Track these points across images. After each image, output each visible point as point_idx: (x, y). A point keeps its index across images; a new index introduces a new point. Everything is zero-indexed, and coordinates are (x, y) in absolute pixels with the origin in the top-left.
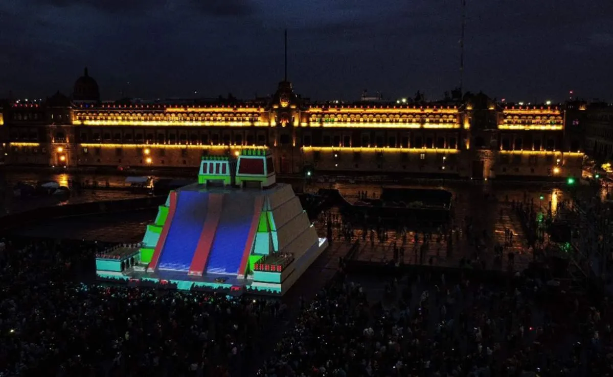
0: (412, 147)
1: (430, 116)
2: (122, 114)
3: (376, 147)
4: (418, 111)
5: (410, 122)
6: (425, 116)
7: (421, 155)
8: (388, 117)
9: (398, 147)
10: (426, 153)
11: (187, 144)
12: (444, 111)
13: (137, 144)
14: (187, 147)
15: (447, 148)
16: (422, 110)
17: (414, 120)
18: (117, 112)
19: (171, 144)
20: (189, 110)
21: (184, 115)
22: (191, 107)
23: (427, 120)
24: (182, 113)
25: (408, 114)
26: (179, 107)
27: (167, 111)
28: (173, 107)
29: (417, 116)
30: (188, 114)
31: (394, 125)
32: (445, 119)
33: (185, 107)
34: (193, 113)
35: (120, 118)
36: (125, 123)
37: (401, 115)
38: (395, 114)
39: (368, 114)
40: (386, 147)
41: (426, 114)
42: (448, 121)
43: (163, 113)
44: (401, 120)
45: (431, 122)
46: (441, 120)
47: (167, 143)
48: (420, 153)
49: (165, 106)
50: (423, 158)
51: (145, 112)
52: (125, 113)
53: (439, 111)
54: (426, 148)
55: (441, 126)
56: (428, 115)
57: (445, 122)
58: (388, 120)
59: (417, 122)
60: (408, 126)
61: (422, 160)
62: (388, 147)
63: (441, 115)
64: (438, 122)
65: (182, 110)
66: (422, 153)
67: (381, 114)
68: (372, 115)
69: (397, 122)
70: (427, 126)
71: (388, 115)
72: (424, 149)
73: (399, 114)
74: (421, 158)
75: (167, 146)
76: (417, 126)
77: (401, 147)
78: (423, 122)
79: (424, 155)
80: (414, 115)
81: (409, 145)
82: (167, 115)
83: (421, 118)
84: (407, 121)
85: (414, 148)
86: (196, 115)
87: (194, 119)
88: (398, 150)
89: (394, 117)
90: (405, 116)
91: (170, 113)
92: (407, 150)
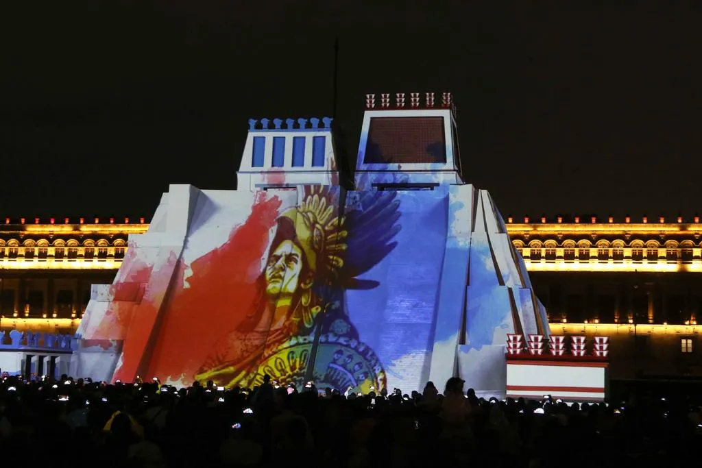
0: (658, 321)
3: (565, 320)
4: (673, 229)
5: (653, 257)
6: (690, 242)
7: (684, 341)
8: (594, 245)
9: (624, 321)
10: (695, 337)
11: (73, 315)
14: (73, 324)
16: (683, 228)
17: (662, 252)
19: (32, 316)
20: (86, 229)
21: (71, 242)
22: (89, 221)
23: (697, 252)
24: (66, 237)
25: (645, 238)
26: (59, 222)
27: (26, 233)
28: (45, 222)
29: (668, 241)
30: (81, 239)
31: (611, 266)
33: (74, 222)
34: (95, 237)
37: (628, 239)
38: (611, 238)
39: (543, 238)
40: (590, 320)
41: (691, 237)
43: (17, 237)
44: (628, 252)
47: (21, 315)
48: (679, 337)
49: (23, 221)
50: (690, 350)
54: (695, 323)
56: (697, 240)
58: (594, 252)
59: (670, 257)
60: (645, 266)
61: (687, 353)
62: (597, 321)
65: (67, 229)
66: (687, 337)
67: (577, 238)
68: (553, 242)
69: (618, 257)
70: (696, 267)
71: (594, 240)
72: (690, 328)
73: (621, 237)
74: (684, 350)
75: (20, 322)
76: (673, 267)
77: (631, 321)
78: (687, 257)
79: (690, 341)
80: (662, 239)
81: (651, 316)
82: (27, 242)
83: (679, 247)
84: (645, 255)
85: (665, 324)
86: (101, 242)
87: (96, 253)
88: (624, 328)
89: (611, 246)
90: (640, 242)
91: (36, 237)
92: (642, 328)
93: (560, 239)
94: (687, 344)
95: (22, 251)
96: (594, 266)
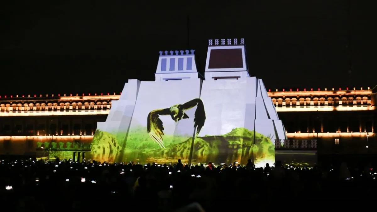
0: (325, 131)
1: (343, 98)
2: (14, 105)
4: (331, 93)
5: (322, 105)
6: (338, 98)
7: (336, 140)
8: (298, 100)
9: (311, 132)
10: (340, 138)
11: (81, 134)
12: (358, 93)
13: (27, 135)
14: (81, 138)
15: (363, 131)
16: (335, 92)
17: (326, 103)
18: (9, 103)
19: (64, 135)
20: (85, 98)
21: (79, 103)
22: (86, 95)
23: (340, 102)
24: (77, 102)
25: (319, 97)
26: (74, 95)
27: (60, 100)
28: (68, 95)
29: (329, 98)
30: (83, 102)
31: (305, 109)
32: (359, 101)
33: (81, 95)
34: (89, 101)
35: (11, 109)
36: (16, 114)
37: (312, 98)
38: (305, 97)
39: (277, 98)
40: (297, 131)
41: (338, 96)
42: (362, 103)
43: (57, 102)
44: (312, 103)
45: (344, 104)
46: (355, 102)
47: (59, 135)
48: (334, 138)
49: (59, 95)
50: (338, 143)
51: (37, 102)
52: (17, 103)
53: (353, 93)
54: (340, 132)
55: (355, 108)
56: (340, 97)
57: (359, 104)
58: (298, 103)
59: (329, 105)
60: (320, 109)
61: (337, 145)
62: (300, 132)
63: (355, 97)
64: (351, 104)
65: (77, 98)
66: (337, 138)
67: (291, 97)
68: (281, 99)
69: (308, 105)
70: (340, 108)
71: (298, 98)
72: (338, 134)
73: (309, 96)
74: (336, 143)
75: (59, 137)
76: (331, 109)
77: (314, 132)
78: (336, 105)
79: (338, 140)
80: (326, 97)
81: (322, 130)
82: (61, 104)
83: (333, 100)
84: (319, 104)
85: (328, 132)
86: (91, 103)
87: (90, 108)
88: (311, 135)
89: (305, 101)
90: (317, 98)
91: (65, 102)
92: (320, 135)
93: (284, 98)
94: (337, 140)
95: (59, 108)
96: (298, 109)
